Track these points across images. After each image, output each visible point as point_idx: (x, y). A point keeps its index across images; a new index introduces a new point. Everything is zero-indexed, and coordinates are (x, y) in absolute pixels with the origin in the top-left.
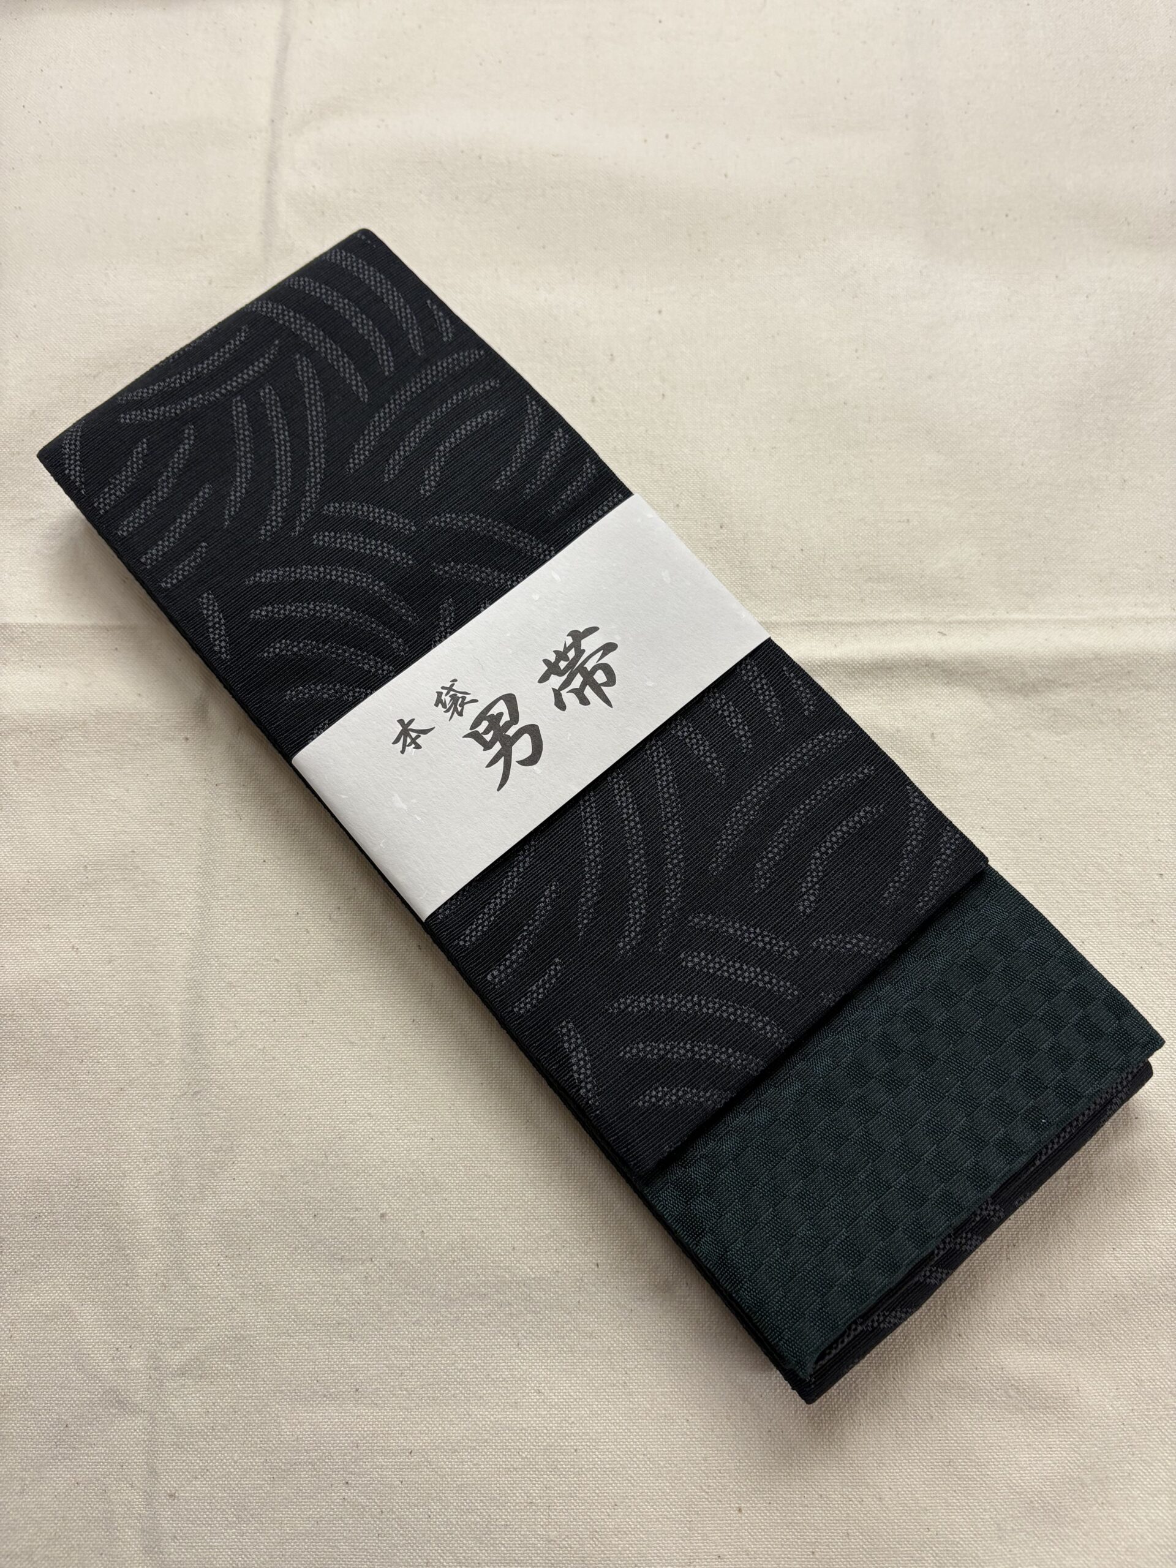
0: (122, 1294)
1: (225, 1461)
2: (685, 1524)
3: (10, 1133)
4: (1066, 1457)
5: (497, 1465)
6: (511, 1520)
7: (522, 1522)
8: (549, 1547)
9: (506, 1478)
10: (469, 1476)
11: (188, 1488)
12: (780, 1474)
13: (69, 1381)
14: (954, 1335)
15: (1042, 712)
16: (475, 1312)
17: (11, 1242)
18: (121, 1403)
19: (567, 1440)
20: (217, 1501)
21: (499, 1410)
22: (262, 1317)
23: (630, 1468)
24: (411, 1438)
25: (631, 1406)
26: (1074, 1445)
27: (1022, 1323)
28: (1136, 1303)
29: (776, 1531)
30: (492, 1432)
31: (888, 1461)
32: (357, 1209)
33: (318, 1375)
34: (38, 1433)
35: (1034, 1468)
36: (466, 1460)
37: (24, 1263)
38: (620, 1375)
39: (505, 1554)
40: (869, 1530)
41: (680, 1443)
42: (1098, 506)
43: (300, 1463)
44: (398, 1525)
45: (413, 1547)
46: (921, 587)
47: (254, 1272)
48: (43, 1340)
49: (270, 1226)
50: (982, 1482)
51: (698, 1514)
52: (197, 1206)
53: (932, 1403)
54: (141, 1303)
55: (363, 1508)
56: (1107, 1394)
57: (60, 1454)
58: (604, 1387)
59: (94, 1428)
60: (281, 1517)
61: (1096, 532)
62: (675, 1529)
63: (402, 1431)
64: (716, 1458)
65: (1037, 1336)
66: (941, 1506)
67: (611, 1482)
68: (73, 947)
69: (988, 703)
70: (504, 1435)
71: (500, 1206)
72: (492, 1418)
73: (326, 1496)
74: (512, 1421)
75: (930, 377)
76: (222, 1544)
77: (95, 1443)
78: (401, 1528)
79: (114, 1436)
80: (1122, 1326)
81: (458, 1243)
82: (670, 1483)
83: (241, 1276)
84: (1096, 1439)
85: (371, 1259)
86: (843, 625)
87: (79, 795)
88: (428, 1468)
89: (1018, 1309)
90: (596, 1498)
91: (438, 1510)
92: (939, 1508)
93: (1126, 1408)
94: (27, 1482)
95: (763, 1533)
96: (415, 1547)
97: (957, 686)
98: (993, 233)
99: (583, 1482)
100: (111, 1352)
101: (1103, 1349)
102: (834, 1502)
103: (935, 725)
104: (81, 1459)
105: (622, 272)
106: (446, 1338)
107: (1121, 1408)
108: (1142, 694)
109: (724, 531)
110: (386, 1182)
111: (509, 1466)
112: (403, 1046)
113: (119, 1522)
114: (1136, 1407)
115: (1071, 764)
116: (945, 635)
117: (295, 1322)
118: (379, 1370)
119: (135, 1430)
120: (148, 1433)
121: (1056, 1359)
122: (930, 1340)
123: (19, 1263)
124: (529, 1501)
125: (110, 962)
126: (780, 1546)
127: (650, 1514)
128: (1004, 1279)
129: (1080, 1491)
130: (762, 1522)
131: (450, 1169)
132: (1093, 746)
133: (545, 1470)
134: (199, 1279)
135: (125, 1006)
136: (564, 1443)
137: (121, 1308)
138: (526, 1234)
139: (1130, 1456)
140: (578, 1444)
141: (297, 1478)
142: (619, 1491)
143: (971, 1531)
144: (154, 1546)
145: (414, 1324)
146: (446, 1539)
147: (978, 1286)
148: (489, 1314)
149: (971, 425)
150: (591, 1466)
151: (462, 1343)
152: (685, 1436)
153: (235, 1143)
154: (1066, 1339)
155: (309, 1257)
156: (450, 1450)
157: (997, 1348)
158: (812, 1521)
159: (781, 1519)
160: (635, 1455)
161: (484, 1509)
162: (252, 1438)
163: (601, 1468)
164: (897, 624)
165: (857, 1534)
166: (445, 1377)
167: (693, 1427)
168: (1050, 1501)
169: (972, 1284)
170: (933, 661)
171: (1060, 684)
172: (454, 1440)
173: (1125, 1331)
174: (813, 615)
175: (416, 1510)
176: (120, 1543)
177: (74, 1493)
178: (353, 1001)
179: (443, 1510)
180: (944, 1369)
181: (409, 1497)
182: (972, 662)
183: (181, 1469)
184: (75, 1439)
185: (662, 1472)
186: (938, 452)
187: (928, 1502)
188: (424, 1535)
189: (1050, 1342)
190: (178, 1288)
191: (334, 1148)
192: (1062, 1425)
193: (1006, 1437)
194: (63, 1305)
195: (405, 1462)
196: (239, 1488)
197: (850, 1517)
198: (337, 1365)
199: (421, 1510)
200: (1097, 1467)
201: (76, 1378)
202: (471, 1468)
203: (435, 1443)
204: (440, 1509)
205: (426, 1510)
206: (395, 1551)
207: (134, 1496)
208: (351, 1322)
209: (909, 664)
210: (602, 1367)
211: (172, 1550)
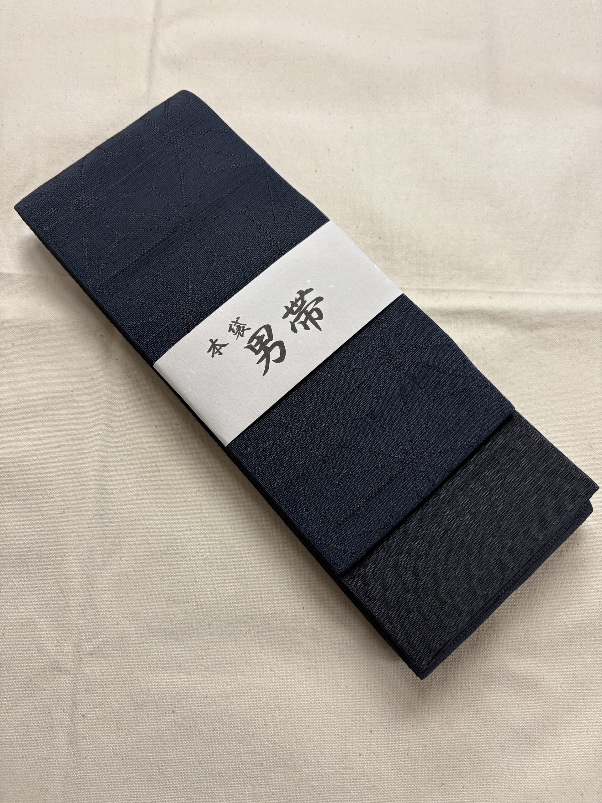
0: (62, 614)
1: (111, 699)
2: (344, 738)
3: (6, 532)
4: (536, 712)
5: (249, 705)
6: (256, 733)
7: (261, 733)
8: (274, 747)
9: (254, 711)
10: (235, 710)
11: (92, 712)
12: (392, 714)
13: (33, 657)
14: (482, 649)
15: (539, 339)
16: (241, 630)
17: (6, 586)
18: (59, 669)
19: (285, 694)
20: (106, 719)
21: (252, 678)
22: (132, 628)
23: (316, 709)
24: (206, 690)
25: (318, 678)
26: (541, 706)
27: (517, 644)
28: (575, 636)
29: (389, 742)
30: (247, 689)
31: (447, 710)
32: (182, 576)
33: (160, 658)
34: (16, 683)
35: (520, 716)
36: (234, 702)
37: (12, 597)
38: (313, 663)
39: (252, 749)
40: (436, 744)
41: (342, 697)
42: (572, 236)
43: (149, 701)
44: (199, 733)
45: (205, 744)
46: (480, 273)
47: (129, 606)
48: (20, 636)
49: (138, 583)
50: (493, 722)
51: (350, 733)
52: (101, 571)
53: (470, 682)
54: (71, 618)
55: (181, 725)
56: (558, 681)
57: (27, 694)
58: (305, 669)
59: (45, 681)
60: (139, 728)
61: (570, 250)
62: (338, 740)
63: (202, 687)
64: (360, 705)
65: (524, 651)
66: (473, 733)
67: (307, 715)
68: (40, 439)
69: (512, 333)
70: (254, 690)
71: (255, 577)
72: (248, 682)
73: (162, 718)
74: (258, 684)
75: (489, 167)
76: (108, 741)
77: (45, 688)
78: (200, 735)
79: (55, 685)
80: (567, 648)
81: (233, 594)
82: (337, 717)
83: (123, 607)
84: (552, 703)
85: (189, 601)
86: (440, 291)
87: (45, 362)
88: (214, 706)
89: (515, 637)
90: (299, 723)
91: (219, 726)
92: (472, 734)
93: (568, 689)
94: (10, 707)
95: (382, 744)
96: (207, 745)
97: (497, 324)
98: (524, 94)
99: (293, 715)
100: (55, 643)
101: (557, 659)
102: (419, 729)
103: (485, 343)
104: (37, 697)
105: (333, 106)
106: (225, 642)
107: (565, 689)
108: (590, 332)
109: (381, 240)
110: (197, 563)
111: (256, 706)
112: (209, 495)
113: (56, 728)
114: (573, 689)
115: (553, 366)
116: (492, 298)
117: (149, 631)
118: (191, 657)
119: (66, 682)
120: (73, 684)
121: (533, 663)
122: (470, 651)
123: (9, 597)
124: (265, 723)
125: (59, 447)
126: (391, 750)
127: (326, 732)
128: (508, 622)
129: (543, 729)
130: (382, 738)
131: (230, 557)
132: (564, 358)
133: (274, 708)
134: (101, 608)
135: (66, 470)
136: (284, 695)
137: (61, 621)
138: (268, 591)
139: (568, 712)
140: (291, 696)
141: (148, 709)
142: (310, 720)
143: (487, 746)
144: (74, 741)
145: (209, 634)
146: (222, 741)
147: (495, 625)
148: (248, 631)
149: (509, 192)
150: (297, 707)
151: (234, 645)
152: (345, 694)
153: (121, 541)
154: (539, 653)
155: (157, 599)
156: (226, 697)
157: (504, 656)
158: (407, 738)
159: (392, 737)
160: (319, 702)
161: (242, 727)
162: (126, 688)
163: (302, 708)
164: (468, 292)
165: (430, 745)
166: (224, 661)
167: (349, 690)
168: (528, 733)
169: (492, 624)
170: (485, 311)
171: (549, 326)
172: (228, 692)
173: (568, 650)
174: (425, 285)
175: (208, 726)
176: (57, 739)
177: (33, 713)
178: (183, 471)
179: (222, 727)
180: (476, 665)
181: (204, 719)
182: (505, 313)
183: (89, 703)
184: (35, 686)
185: (333, 711)
186: (492, 205)
187: (466, 731)
188: (211, 739)
189: (531, 654)
190: (90, 612)
191: (172, 545)
192: (535, 695)
193: (507, 700)
194: (31, 619)
195: (203, 702)
196: (118, 713)
197: (426, 737)
198: (170, 653)
199: (211, 726)
200: (552, 717)
201: (37, 655)
202: (236, 706)
203: (218, 693)
204: (220, 726)
205: (213, 726)
206: (197, 746)
207: (64, 716)
208: (177, 632)
209: (473, 312)
210: (304, 659)
211: (83, 743)
